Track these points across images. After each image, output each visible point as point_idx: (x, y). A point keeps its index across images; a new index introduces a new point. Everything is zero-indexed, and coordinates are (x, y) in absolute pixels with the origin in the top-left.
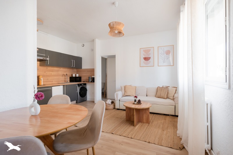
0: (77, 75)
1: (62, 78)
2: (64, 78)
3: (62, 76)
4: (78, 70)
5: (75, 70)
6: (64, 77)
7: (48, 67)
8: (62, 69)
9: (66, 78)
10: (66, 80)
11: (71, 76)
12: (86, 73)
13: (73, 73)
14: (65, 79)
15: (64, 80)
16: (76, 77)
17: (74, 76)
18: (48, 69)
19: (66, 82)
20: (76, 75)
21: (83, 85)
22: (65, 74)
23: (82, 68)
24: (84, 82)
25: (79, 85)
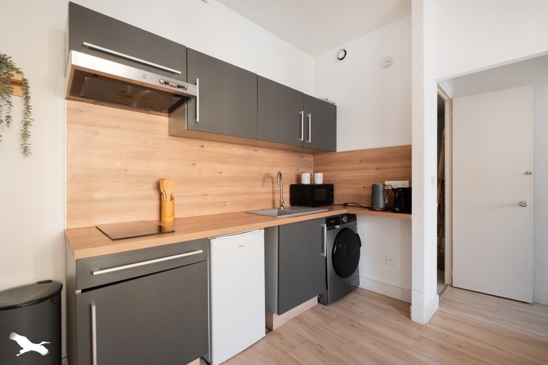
0: (319, 179)
1: (260, 189)
2: (271, 189)
3: (264, 181)
4: (319, 156)
5: (310, 159)
6: (271, 185)
7: (205, 143)
8: (261, 153)
9: (277, 188)
10: (277, 196)
11: (294, 183)
12: (354, 169)
13: (301, 170)
14: (273, 192)
15: (270, 196)
16: (313, 187)
17: (306, 180)
18: (205, 148)
19: (278, 205)
20: (312, 178)
21: (345, 219)
22: (274, 172)
23: (339, 149)
24: (345, 205)
25: (331, 222)
